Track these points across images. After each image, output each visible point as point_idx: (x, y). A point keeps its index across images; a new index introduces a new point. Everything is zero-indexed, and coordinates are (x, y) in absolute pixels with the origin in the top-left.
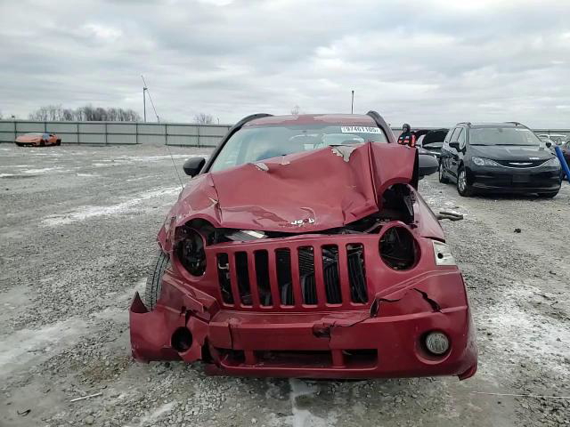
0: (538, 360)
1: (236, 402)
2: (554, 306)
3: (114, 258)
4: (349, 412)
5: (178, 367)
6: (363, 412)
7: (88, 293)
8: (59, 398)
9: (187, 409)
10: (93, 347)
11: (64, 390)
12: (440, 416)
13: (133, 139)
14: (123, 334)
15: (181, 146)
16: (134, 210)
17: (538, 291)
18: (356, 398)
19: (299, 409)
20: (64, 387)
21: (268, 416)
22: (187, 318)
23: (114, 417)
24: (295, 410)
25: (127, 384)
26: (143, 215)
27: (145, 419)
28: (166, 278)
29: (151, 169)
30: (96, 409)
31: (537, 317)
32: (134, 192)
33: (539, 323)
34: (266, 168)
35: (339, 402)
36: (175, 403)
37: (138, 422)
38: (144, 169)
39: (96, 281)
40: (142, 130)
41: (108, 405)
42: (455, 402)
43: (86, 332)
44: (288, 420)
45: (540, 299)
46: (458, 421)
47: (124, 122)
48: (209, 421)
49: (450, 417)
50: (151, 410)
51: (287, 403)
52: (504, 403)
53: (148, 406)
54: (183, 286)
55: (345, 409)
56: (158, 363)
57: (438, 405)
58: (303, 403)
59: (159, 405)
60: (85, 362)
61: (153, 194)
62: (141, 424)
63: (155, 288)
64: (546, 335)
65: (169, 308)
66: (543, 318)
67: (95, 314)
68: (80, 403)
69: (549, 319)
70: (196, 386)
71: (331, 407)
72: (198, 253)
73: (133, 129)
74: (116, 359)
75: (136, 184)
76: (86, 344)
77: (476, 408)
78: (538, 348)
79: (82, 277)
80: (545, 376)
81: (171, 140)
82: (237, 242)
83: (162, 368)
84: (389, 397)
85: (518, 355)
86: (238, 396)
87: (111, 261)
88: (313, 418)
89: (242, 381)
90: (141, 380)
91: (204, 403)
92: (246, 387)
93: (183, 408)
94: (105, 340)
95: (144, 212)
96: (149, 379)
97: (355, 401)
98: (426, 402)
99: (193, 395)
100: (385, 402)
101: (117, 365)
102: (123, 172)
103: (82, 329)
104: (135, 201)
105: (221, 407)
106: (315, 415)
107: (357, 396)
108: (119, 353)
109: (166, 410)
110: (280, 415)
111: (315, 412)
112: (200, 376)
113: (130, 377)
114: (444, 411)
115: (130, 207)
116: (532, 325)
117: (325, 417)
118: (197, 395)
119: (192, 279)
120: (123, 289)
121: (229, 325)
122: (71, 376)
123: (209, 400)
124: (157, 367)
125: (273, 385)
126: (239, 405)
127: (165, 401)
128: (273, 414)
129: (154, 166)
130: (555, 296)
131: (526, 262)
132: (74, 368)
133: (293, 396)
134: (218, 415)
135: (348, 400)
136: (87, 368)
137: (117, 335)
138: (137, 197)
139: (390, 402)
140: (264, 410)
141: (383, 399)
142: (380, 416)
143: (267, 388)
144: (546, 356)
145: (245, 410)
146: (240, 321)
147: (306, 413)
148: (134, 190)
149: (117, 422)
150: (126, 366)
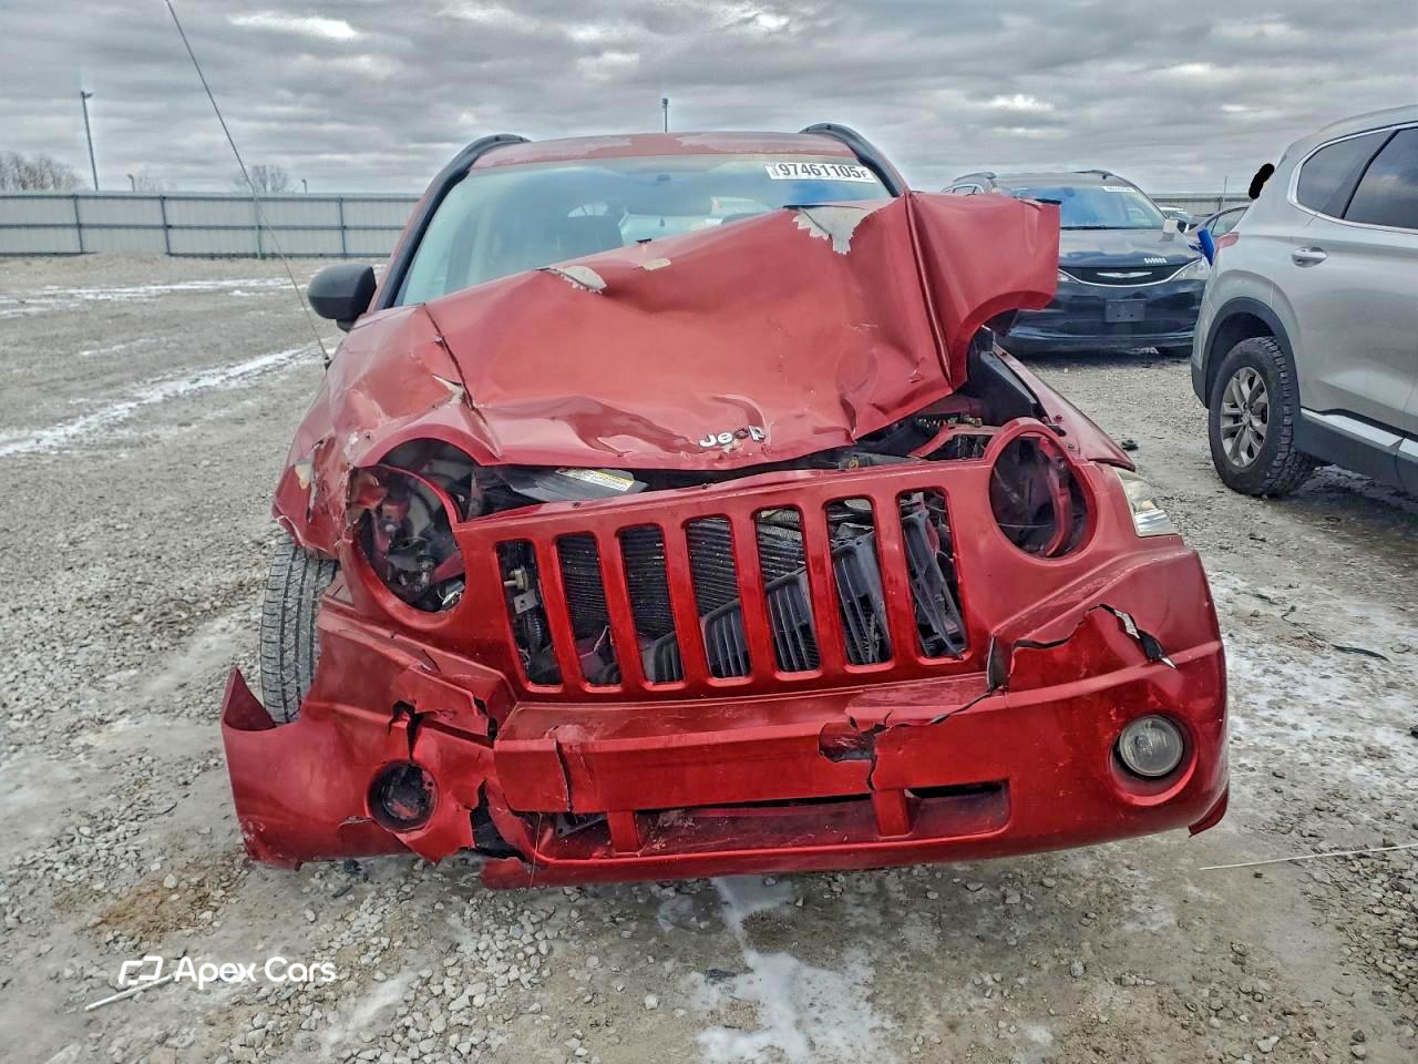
0: (1306, 757)
1: (584, 953)
2: (1292, 618)
3: (103, 570)
4: (900, 946)
5: (385, 867)
6: (934, 942)
7: (49, 678)
8: (47, 1002)
9: (451, 991)
10: (111, 835)
11: (56, 978)
12: (1130, 927)
13: (68, 241)
14: (191, 789)
15: (212, 256)
16: (126, 433)
17: (1241, 585)
18: (901, 905)
19: (760, 951)
20: (50, 966)
21: (683, 983)
22: (413, 734)
23: (236, 1041)
24: (751, 957)
25: (245, 936)
26: (155, 448)
27: (333, 1036)
28: (331, 622)
29: (144, 320)
30: (172, 1024)
31: (1262, 649)
32: (111, 385)
33: (1271, 663)
34: (598, 283)
35: (864, 921)
36: (408, 975)
37: (311, 1046)
38: (122, 320)
39: (66, 641)
40: (90, 212)
41: (206, 1007)
42: (1154, 886)
43: (76, 794)
44: (743, 987)
45: (1255, 605)
46: (1178, 935)
47: (30, 191)
48: (525, 1020)
49: (1154, 929)
50: (343, 1005)
51: (726, 941)
52: (1268, 876)
53: (331, 995)
54: (390, 642)
55: (885, 937)
56: (324, 866)
57: (1113, 901)
58: (767, 934)
59: (363, 990)
60: (99, 886)
61: (168, 388)
62: (326, 1052)
63: (290, 655)
64: (1300, 691)
65: (348, 710)
66: (1276, 649)
67: (87, 737)
68: (116, 1011)
69: (1291, 650)
70: (454, 920)
71: (843, 937)
72: (421, 545)
73: (63, 211)
74: (195, 865)
75: (112, 364)
76: (86, 831)
77: (1208, 896)
78: (1295, 727)
79: (17, 635)
80: (1336, 794)
81: (180, 241)
82: (555, 506)
83: (340, 878)
84: (985, 893)
85: (1256, 749)
86: (586, 936)
87: (96, 580)
88: (807, 972)
89: (582, 890)
90: (287, 922)
91: (493, 967)
92: (596, 905)
93: (437, 990)
94: (143, 811)
95: (156, 439)
96: (310, 916)
97: (901, 913)
98: (1081, 895)
99: (454, 947)
100: (979, 904)
101: (200, 884)
102: (62, 332)
103: (59, 785)
104: (122, 410)
105: (545, 973)
106: (811, 963)
107: (903, 897)
108: (196, 846)
109: (389, 1000)
110: (716, 975)
111: (808, 956)
112: (458, 890)
113: (249, 914)
114: (1133, 915)
115: (111, 428)
116: (1258, 671)
117: (838, 965)
118: (467, 947)
119: (418, 621)
120: (152, 660)
121: (559, 745)
122: (63, 931)
123: (509, 956)
124: (324, 878)
125: (670, 892)
126: (594, 961)
127: (379, 975)
128: (697, 976)
129: (148, 311)
130: (1283, 593)
131: (1188, 515)
132: (67, 903)
133: (735, 917)
134: (545, 997)
135: (884, 913)
136: (110, 902)
137: (176, 794)
138: (123, 397)
139: (991, 903)
140: (668, 966)
141: (971, 898)
142: (978, 946)
143: (654, 903)
144: (1321, 745)
145: (616, 975)
146: (590, 730)
147: (784, 962)
148: (108, 379)
149: (247, 1054)
150: (230, 885)
